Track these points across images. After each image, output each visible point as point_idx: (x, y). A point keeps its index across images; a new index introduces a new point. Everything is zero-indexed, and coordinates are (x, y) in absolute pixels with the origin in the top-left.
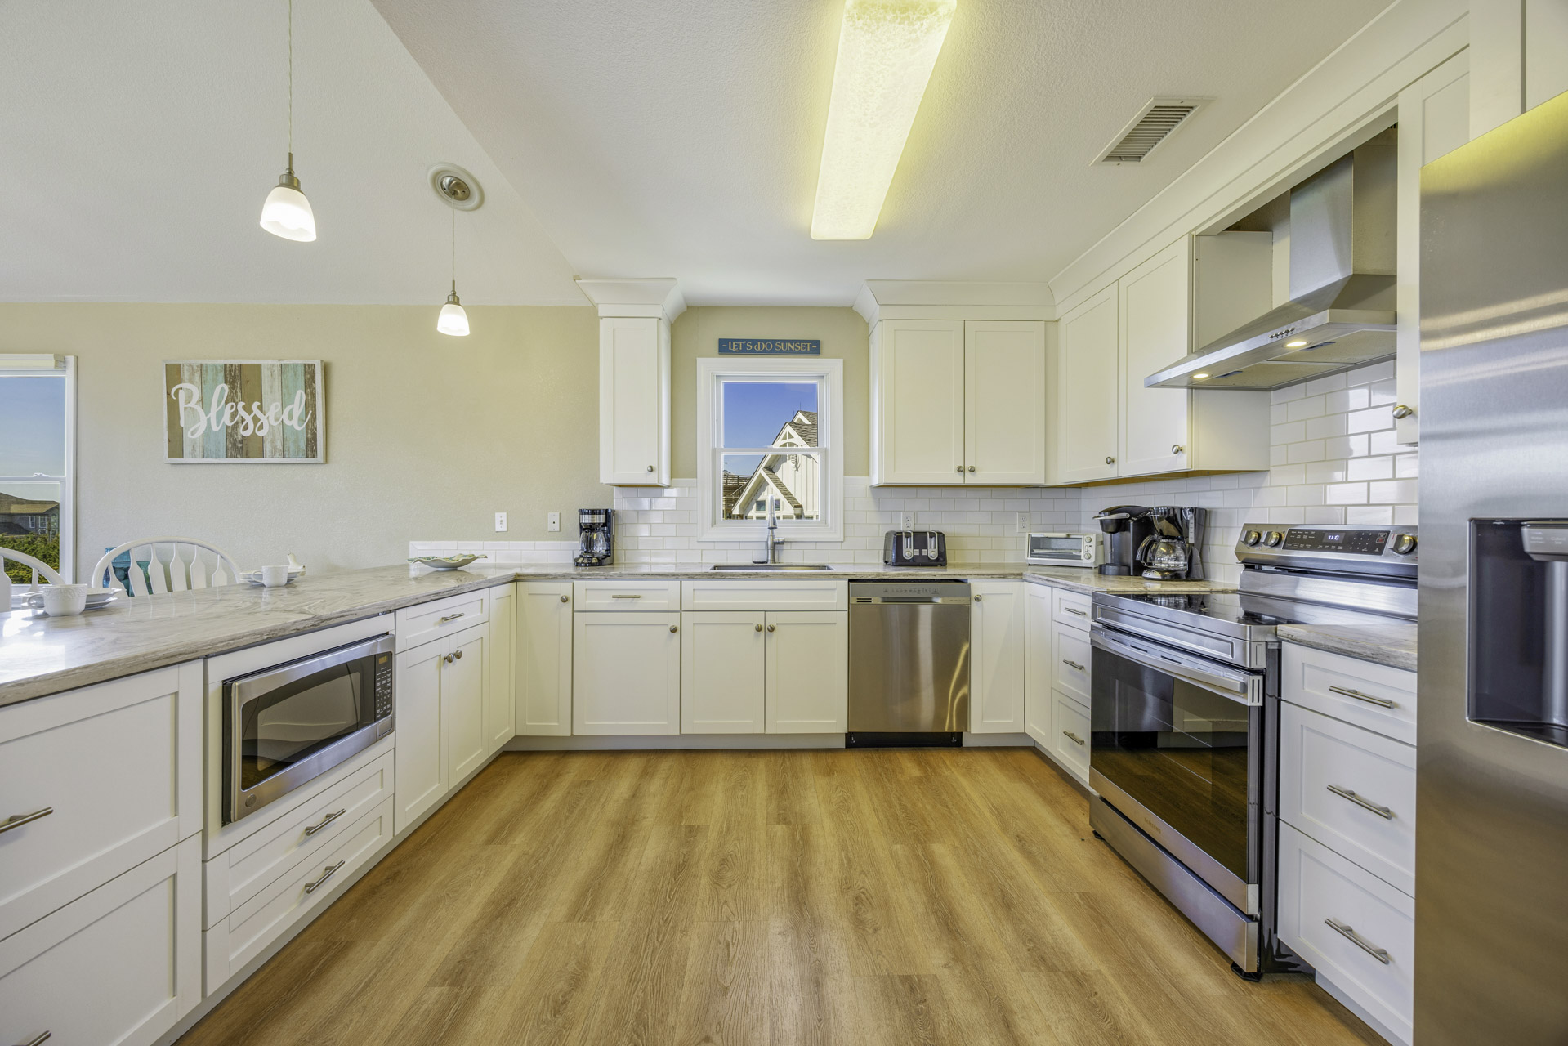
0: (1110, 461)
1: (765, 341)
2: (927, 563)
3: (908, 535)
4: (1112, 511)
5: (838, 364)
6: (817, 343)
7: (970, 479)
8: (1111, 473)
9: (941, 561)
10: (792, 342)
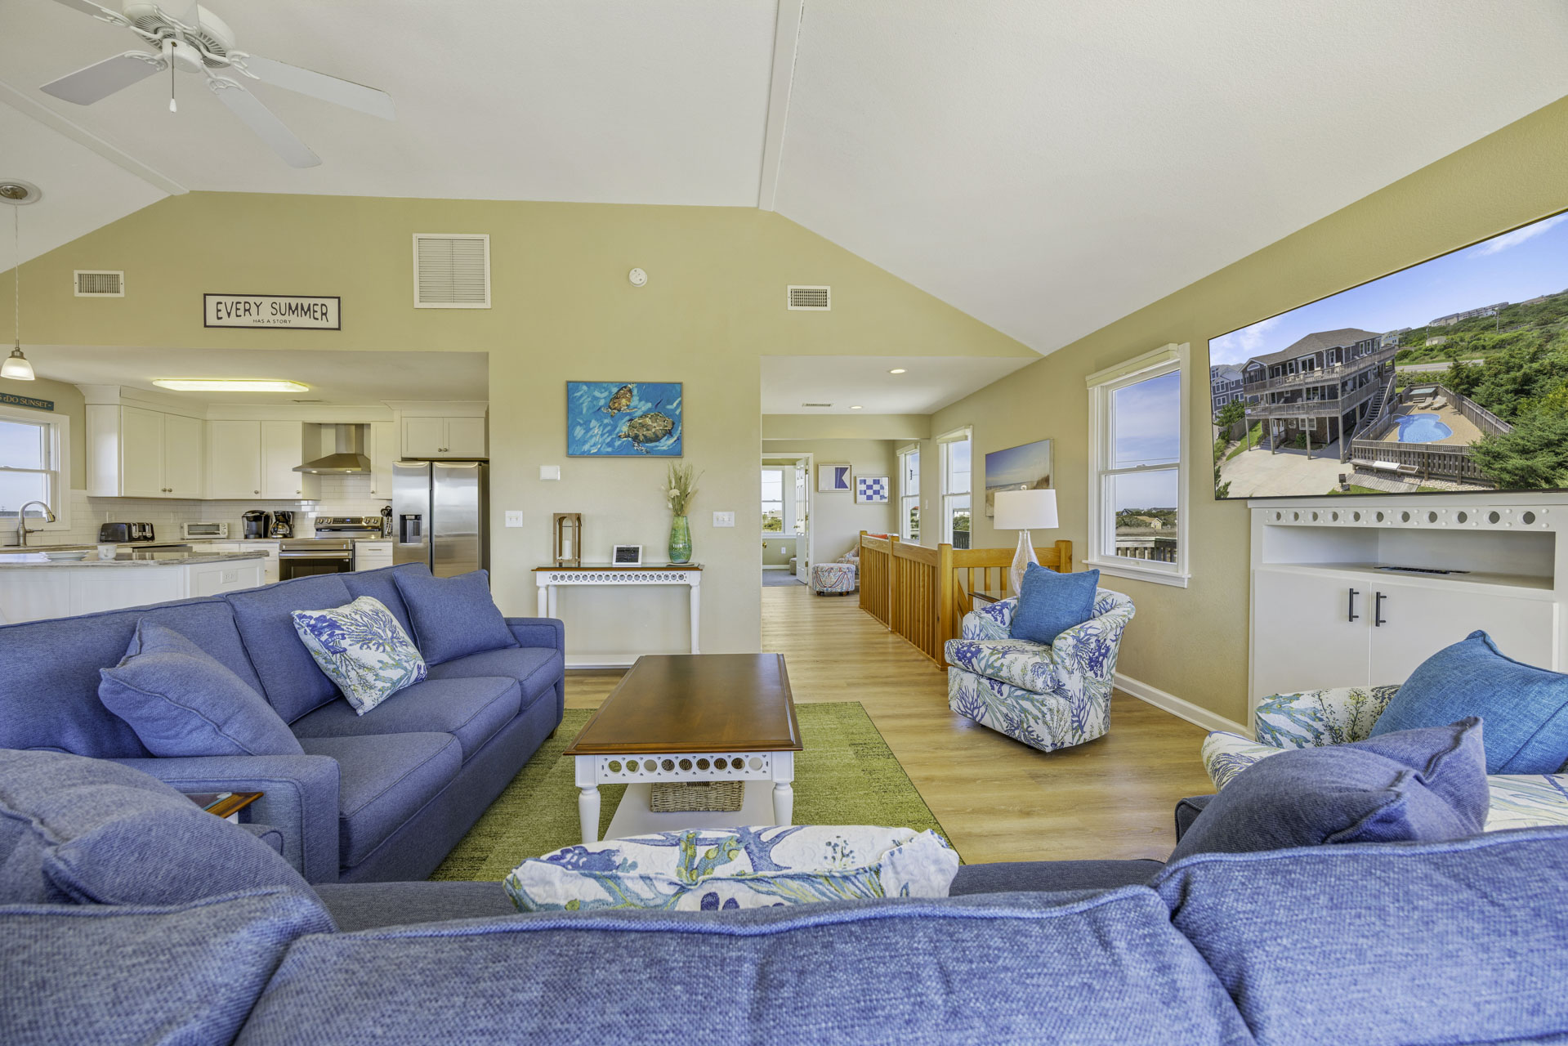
0: (256, 493)
1: (12, 396)
2: (145, 538)
3: (135, 525)
4: (253, 512)
5: (66, 419)
6: (52, 403)
7: (168, 495)
8: (257, 497)
9: (152, 538)
10: (33, 400)
